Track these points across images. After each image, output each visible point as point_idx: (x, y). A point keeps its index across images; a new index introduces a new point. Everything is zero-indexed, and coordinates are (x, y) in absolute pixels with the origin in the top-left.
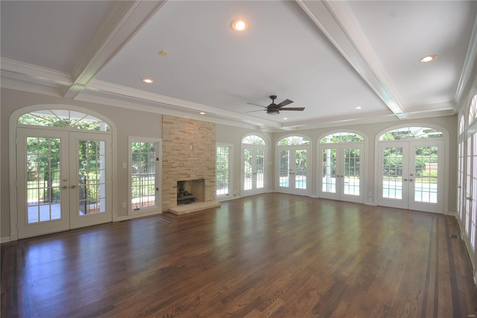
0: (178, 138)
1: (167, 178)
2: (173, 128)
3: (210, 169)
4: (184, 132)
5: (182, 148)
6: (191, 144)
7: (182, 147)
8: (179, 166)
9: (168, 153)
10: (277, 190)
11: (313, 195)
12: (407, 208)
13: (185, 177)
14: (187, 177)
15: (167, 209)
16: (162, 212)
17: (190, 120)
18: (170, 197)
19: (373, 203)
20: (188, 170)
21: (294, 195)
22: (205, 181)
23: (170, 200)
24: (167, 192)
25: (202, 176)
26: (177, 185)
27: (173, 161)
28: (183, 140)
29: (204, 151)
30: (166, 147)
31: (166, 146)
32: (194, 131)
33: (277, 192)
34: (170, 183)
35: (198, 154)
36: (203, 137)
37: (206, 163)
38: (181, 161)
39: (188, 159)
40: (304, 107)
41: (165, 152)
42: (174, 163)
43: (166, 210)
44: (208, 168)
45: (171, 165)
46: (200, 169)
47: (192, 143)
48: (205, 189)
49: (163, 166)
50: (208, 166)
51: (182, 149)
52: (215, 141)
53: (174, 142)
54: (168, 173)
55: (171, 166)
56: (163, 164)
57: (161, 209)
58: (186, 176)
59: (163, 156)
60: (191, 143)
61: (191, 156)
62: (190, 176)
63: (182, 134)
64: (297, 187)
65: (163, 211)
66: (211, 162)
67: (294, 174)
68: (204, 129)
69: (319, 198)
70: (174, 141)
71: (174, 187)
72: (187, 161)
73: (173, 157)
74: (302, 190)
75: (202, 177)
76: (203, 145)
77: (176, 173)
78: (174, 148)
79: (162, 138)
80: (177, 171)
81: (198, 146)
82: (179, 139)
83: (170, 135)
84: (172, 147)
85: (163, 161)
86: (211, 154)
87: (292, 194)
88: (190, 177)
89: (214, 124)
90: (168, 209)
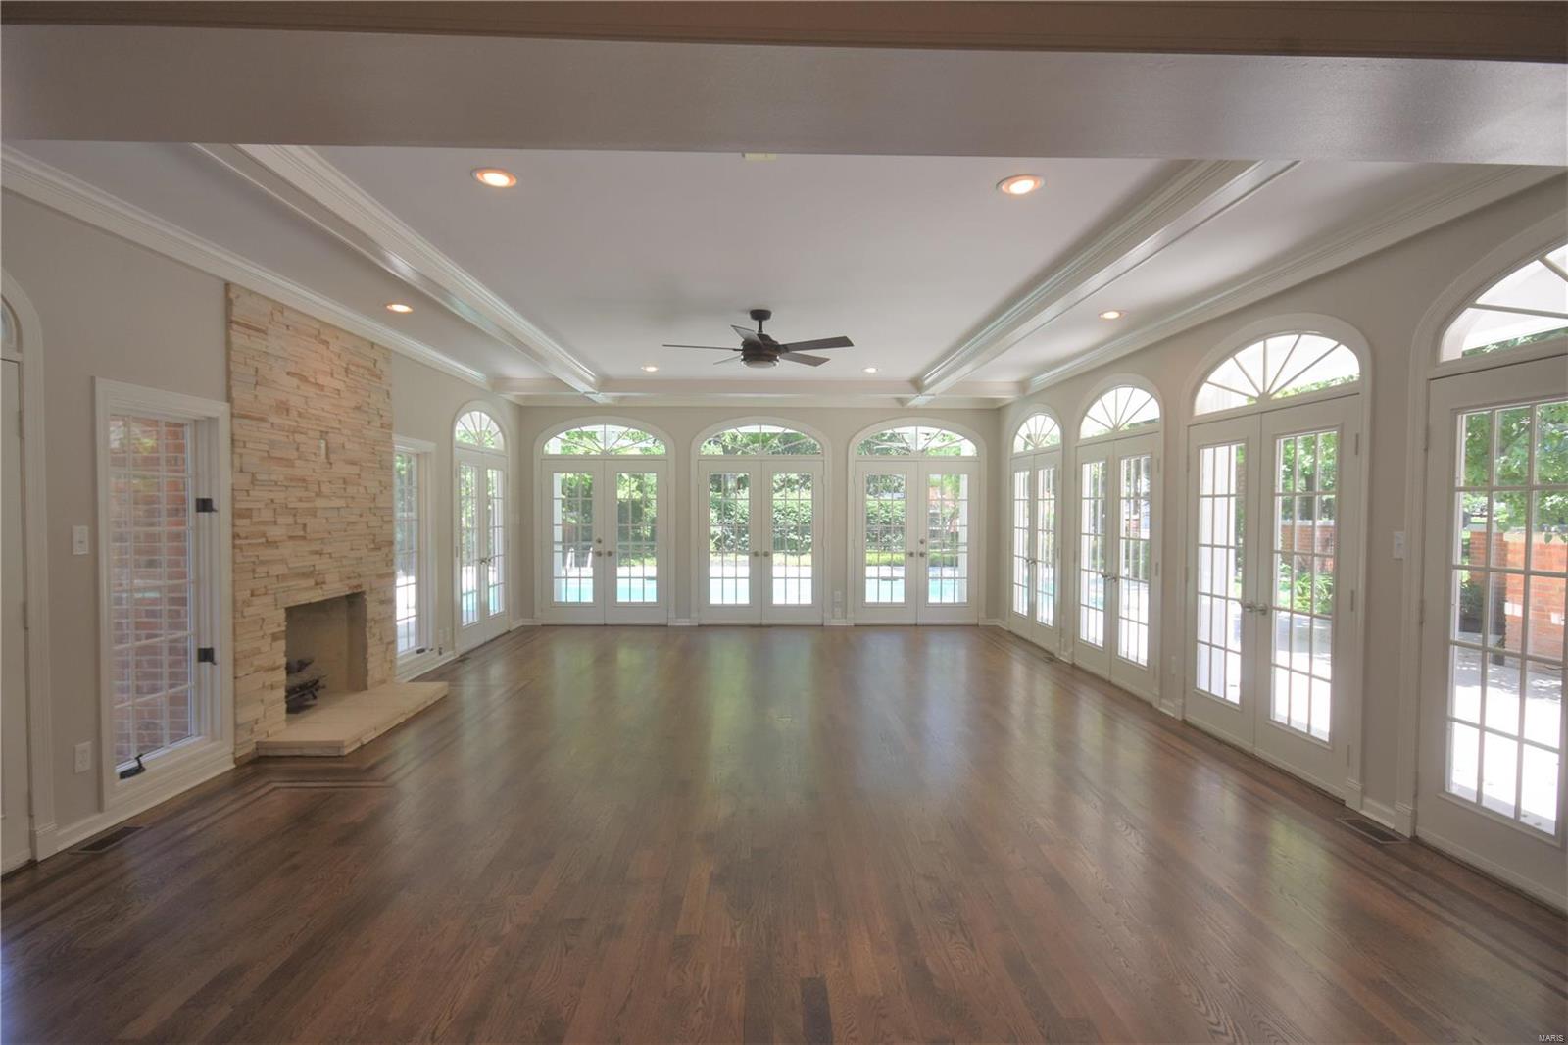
0: (284, 408)
1: (252, 595)
2: (268, 354)
3: (380, 549)
4: (304, 379)
5: (296, 453)
6: (324, 434)
7: (298, 449)
8: (291, 538)
9: (253, 474)
10: (542, 618)
11: (679, 620)
12: (913, 622)
13: (310, 589)
14: (317, 584)
15: (254, 746)
16: (233, 766)
17: (317, 326)
18: (263, 687)
19: (844, 620)
20: (316, 553)
21: (611, 626)
22: (365, 600)
23: (262, 701)
24: (252, 665)
25: (359, 576)
26: (284, 629)
27: (267, 515)
28: (300, 414)
29: (361, 470)
30: (245, 447)
31: (244, 442)
32: (332, 375)
33: (543, 626)
34: (263, 619)
35: (345, 482)
36: (358, 408)
37: (367, 522)
38: (295, 515)
39: (320, 503)
40: (827, 357)
41: (241, 471)
42: (275, 523)
43: (248, 749)
44: (374, 541)
45: (264, 535)
46: (352, 549)
47: (327, 433)
48: (368, 636)
49: (235, 536)
50: (375, 535)
51: (299, 458)
52: (390, 427)
53: (272, 424)
54: (253, 571)
55: (263, 540)
56: (234, 526)
57: (229, 749)
58: (311, 582)
59: (233, 490)
60: (322, 432)
61: (325, 489)
62: (324, 583)
63: (298, 387)
64: (622, 597)
65: (236, 760)
66: (382, 516)
67: (610, 554)
68: (361, 370)
69: (700, 626)
70: (271, 421)
71: (275, 637)
72: (313, 512)
73: (272, 495)
74: (644, 606)
75: (354, 582)
76: (360, 444)
77: (278, 569)
78: (276, 453)
79: (229, 399)
80: (283, 561)
81: (343, 447)
82: (288, 410)
83: (258, 388)
84: (266, 448)
85: (237, 514)
86: (380, 482)
87: (605, 625)
88: (324, 586)
89: (388, 353)
90: (257, 743)
